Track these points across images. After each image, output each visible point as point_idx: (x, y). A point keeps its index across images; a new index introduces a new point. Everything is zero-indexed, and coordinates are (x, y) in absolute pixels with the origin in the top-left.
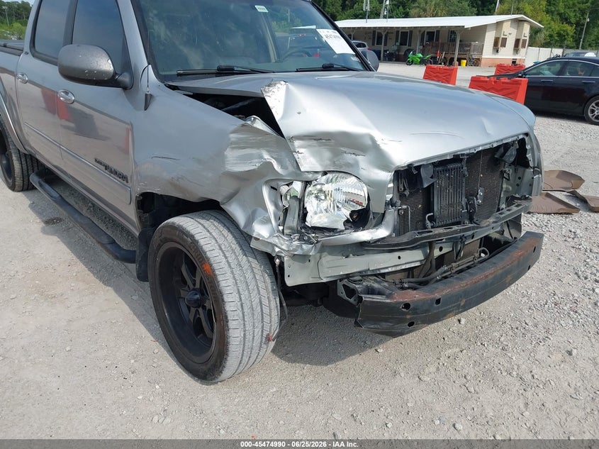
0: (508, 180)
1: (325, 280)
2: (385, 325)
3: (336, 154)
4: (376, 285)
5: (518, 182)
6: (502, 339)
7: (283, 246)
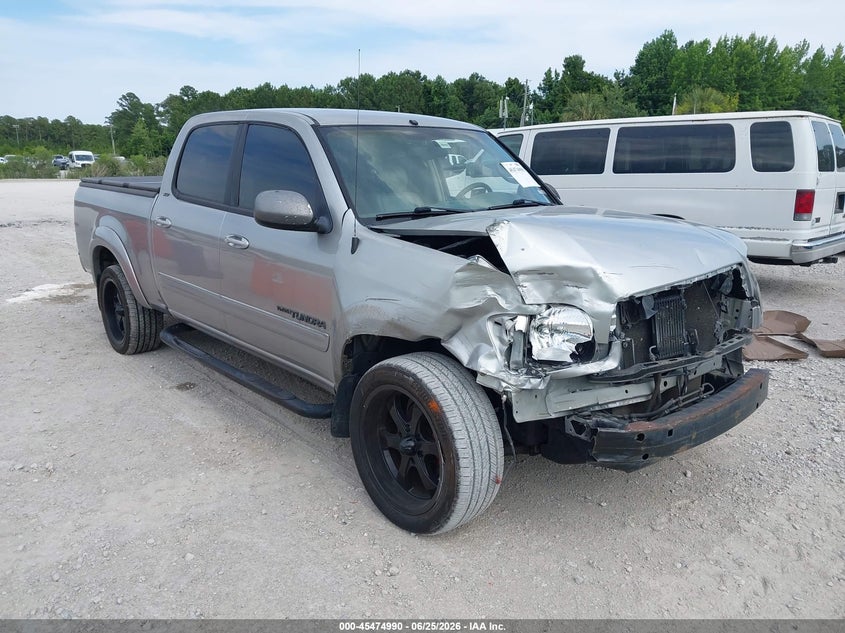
0: (726, 312)
1: (553, 416)
2: (620, 458)
3: (558, 286)
4: (606, 420)
5: (736, 314)
6: (736, 490)
7: (510, 382)
